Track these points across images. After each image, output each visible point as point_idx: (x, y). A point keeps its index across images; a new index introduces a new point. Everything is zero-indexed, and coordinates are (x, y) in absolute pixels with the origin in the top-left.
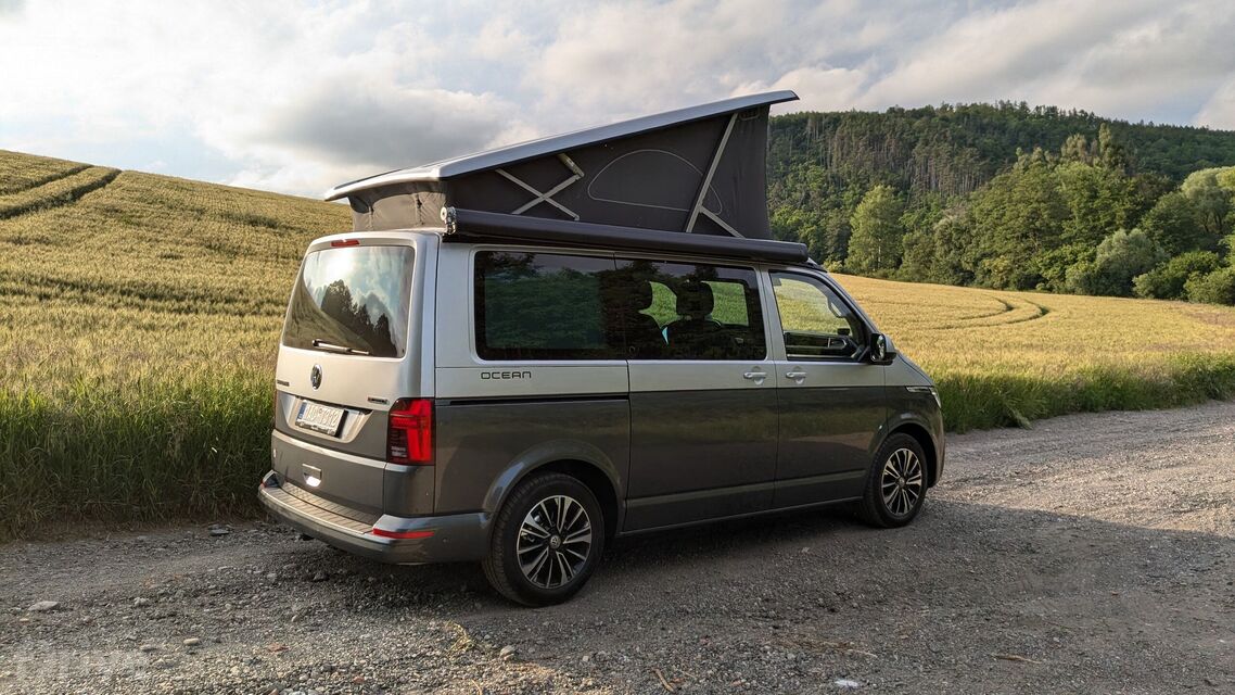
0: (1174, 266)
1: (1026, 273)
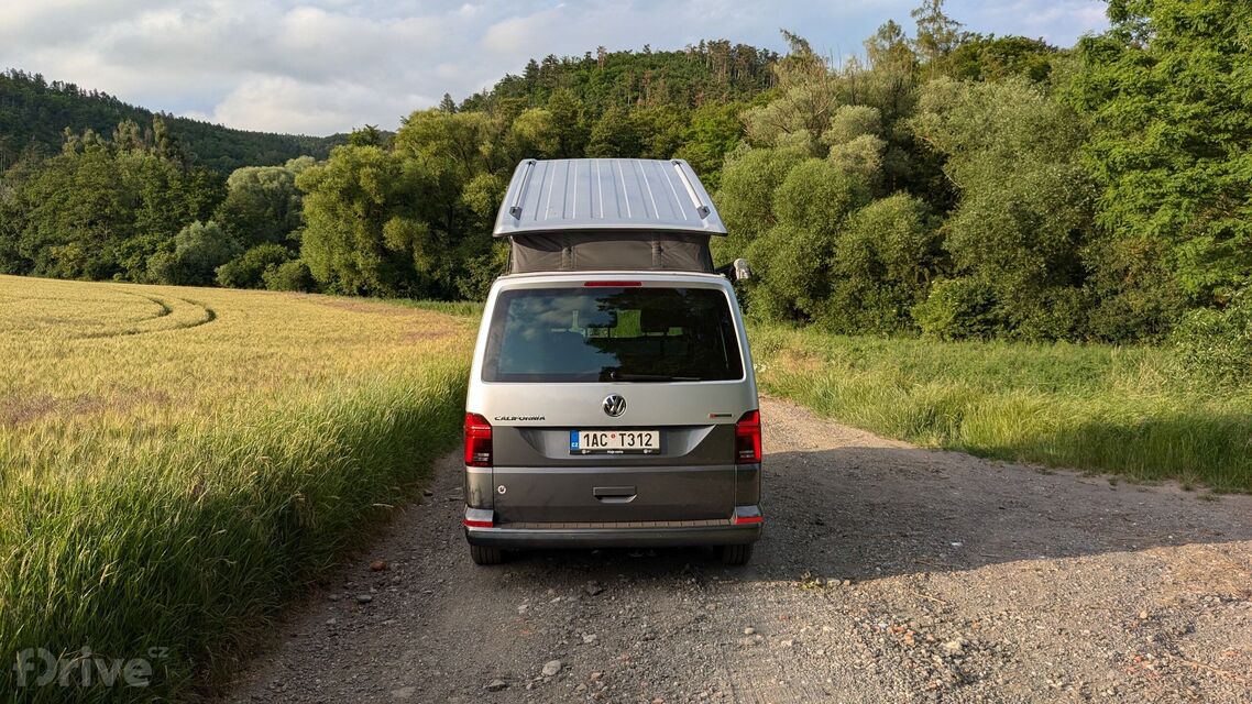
0: (251, 257)
1: (100, 262)
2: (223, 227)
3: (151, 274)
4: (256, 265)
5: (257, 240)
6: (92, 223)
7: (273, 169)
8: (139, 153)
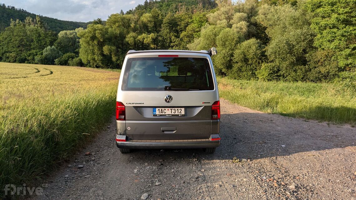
0: (65, 56)
1: (21, 58)
2: (57, 48)
3: (36, 61)
4: (66, 59)
5: (67, 52)
6: (19, 46)
7: (72, 31)
8: (32, 26)
